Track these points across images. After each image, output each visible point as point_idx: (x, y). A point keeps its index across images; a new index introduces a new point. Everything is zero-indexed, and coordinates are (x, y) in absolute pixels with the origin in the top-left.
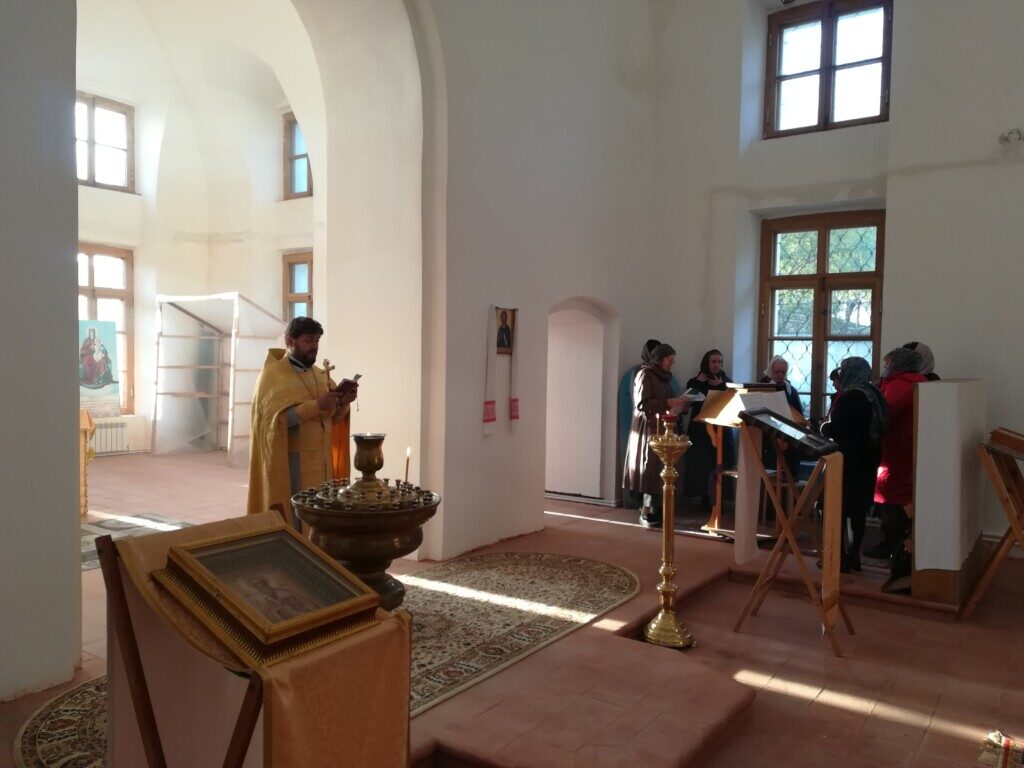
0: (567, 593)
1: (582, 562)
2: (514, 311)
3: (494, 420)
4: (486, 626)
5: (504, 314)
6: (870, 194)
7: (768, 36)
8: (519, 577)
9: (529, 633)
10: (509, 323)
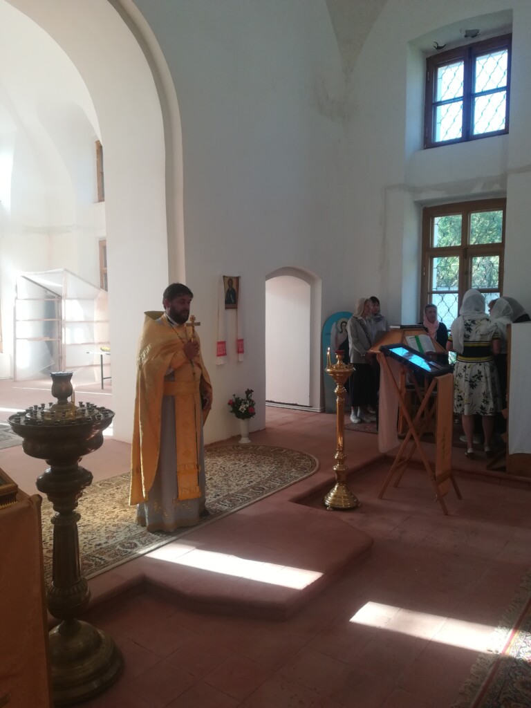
0: (266, 473)
1: (284, 451)
2: (238, 278)
3: (226, 354)
5: (231, 280)
6: (496, 187)
7: (427, 74)
8: (237, 462)
9: (230, 501)
10: (234, 286)
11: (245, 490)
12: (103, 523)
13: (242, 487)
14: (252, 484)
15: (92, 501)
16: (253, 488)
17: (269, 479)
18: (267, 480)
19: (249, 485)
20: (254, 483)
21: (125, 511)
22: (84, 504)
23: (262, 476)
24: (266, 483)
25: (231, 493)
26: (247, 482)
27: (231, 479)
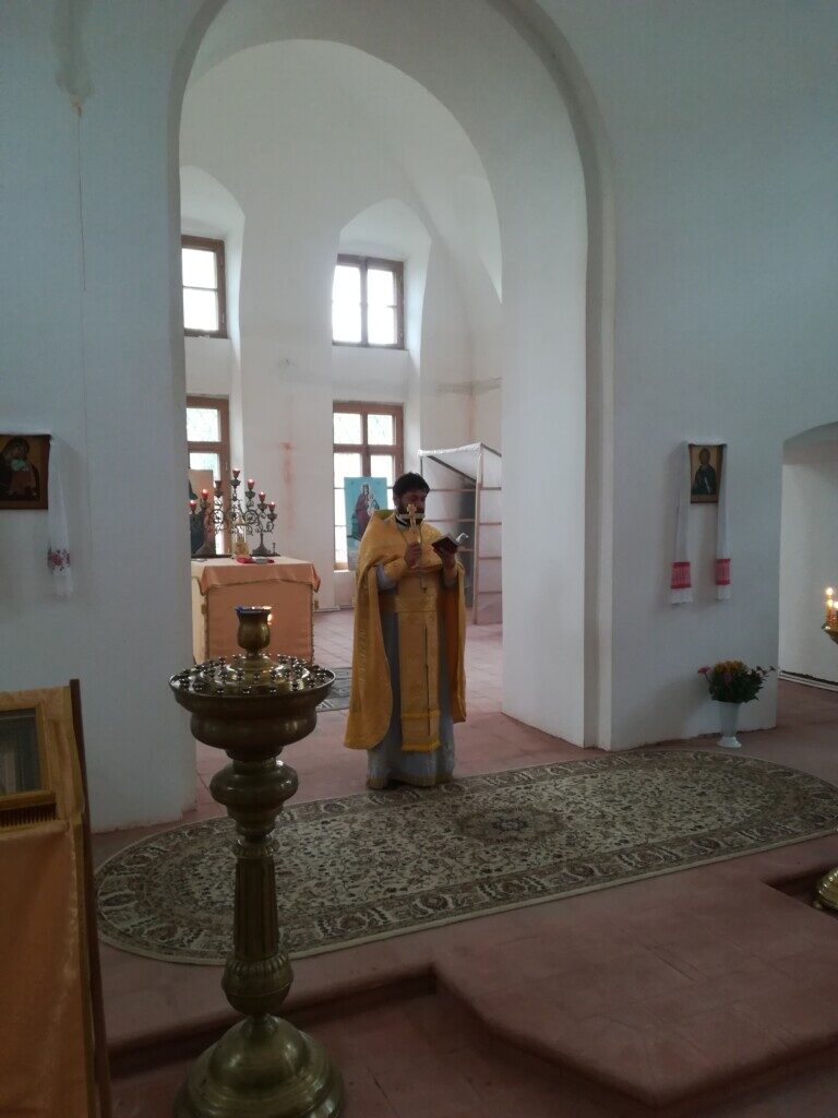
0: (738, 814)
1: (794, 776)
2: (721, 448)
3: (689, 586)
4: (598, 837)
5: (705, 451)
8: (691, 784)
9: (643, 857)
10: (713, 463)
11: (681, 841)
12: (418, 853)
13: (678, 834)
14: (699, 831)
15: (421, 814)
16: (698, 839)
17: (739, 828)
18: (734, 829)
19: (692, 833)
20: (705, 830)
21: (460, 839)
22: (407, 816)
23: (727, 819)
24: (728, 834)
25: (651, 841)
26: (692, 825)
27: (665, 815)
